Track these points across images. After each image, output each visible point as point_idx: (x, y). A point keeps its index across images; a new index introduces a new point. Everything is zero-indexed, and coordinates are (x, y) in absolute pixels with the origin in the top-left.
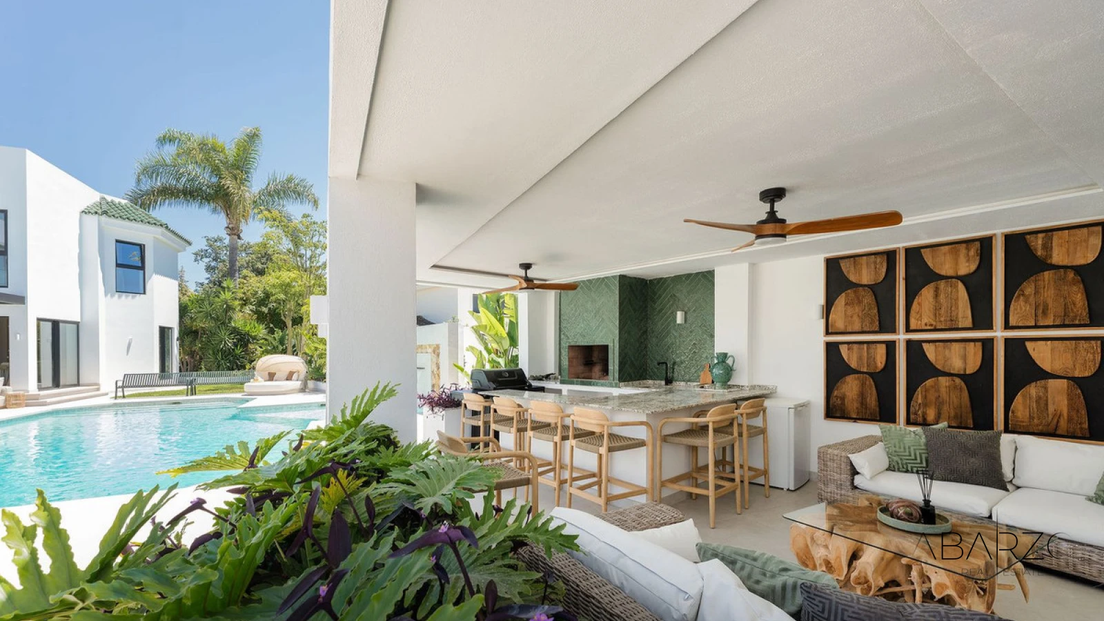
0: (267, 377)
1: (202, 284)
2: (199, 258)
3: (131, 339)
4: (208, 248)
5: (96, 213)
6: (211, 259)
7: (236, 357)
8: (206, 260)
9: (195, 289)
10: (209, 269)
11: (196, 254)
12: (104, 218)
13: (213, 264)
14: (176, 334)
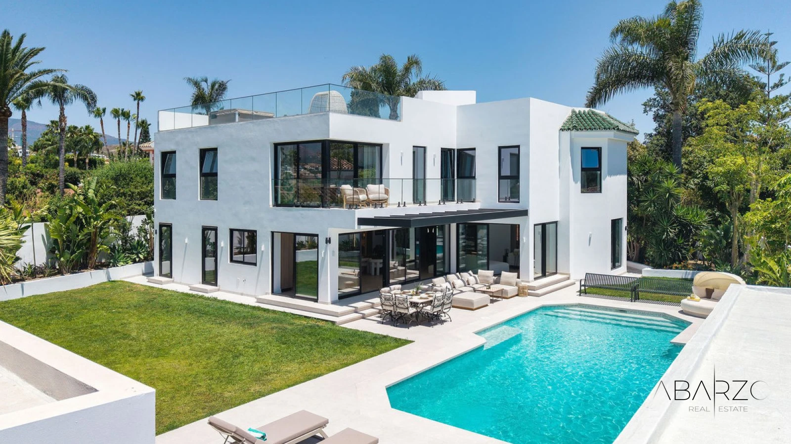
0: (704, 294)
1: (651, 135)
2: (648, 109)
3: (591, 234)
4: (656, 97)
5: (569, 129)
6: (658, 108)
7: (679, 248)
8: (654, 109)
9: (644, 141)
10: (657, 118)
11: (645, 105)
12: (574, 132)
13: (661, 112)
14: (625, 223)
